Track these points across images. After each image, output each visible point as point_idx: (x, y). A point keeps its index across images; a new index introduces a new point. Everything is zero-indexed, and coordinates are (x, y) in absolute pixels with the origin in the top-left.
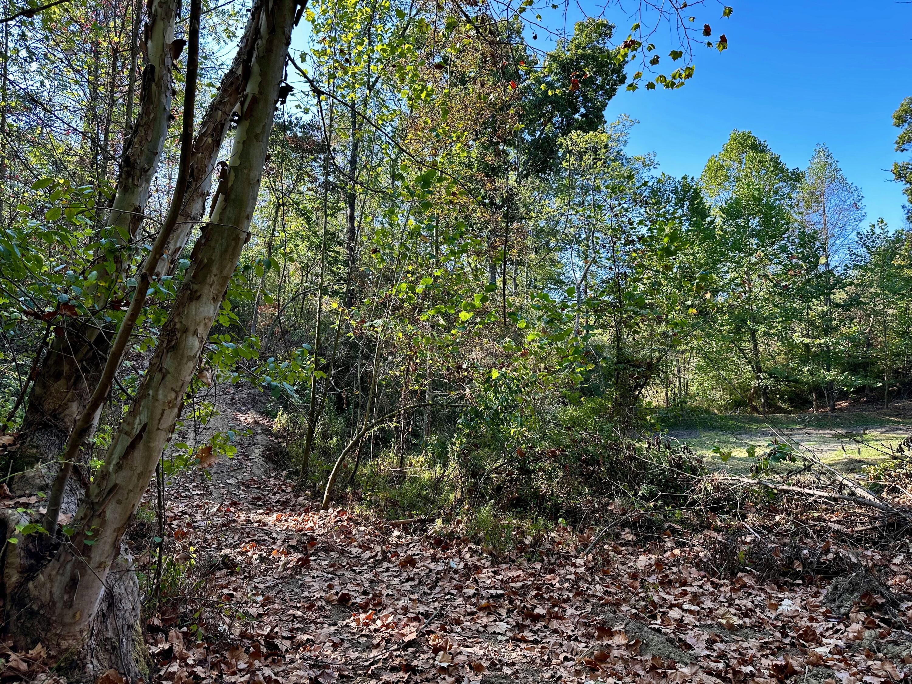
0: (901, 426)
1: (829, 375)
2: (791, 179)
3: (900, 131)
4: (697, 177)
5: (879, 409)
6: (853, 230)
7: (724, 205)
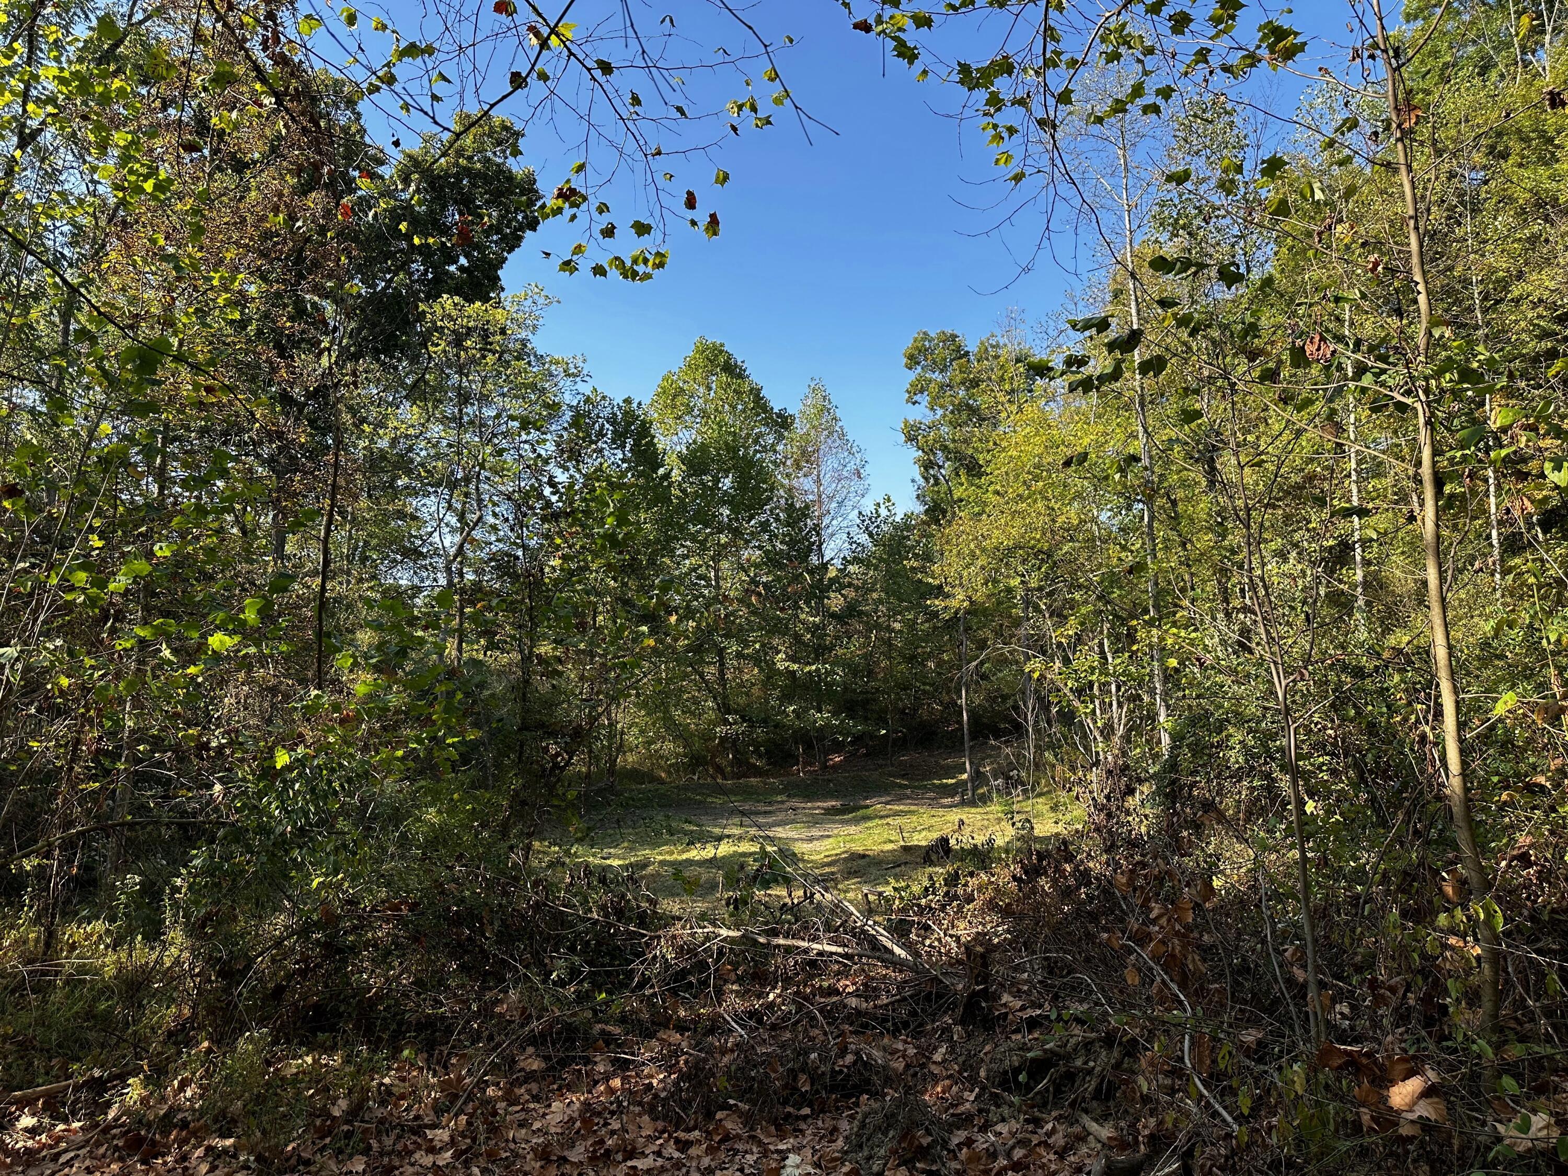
0: (909, 791)
1: (821, 717)
2: (777, 423)
3: (912, 376)
4: (646, 402)
5: (881, 766)
6: (854, 507)
7: (685, 451)
